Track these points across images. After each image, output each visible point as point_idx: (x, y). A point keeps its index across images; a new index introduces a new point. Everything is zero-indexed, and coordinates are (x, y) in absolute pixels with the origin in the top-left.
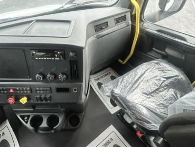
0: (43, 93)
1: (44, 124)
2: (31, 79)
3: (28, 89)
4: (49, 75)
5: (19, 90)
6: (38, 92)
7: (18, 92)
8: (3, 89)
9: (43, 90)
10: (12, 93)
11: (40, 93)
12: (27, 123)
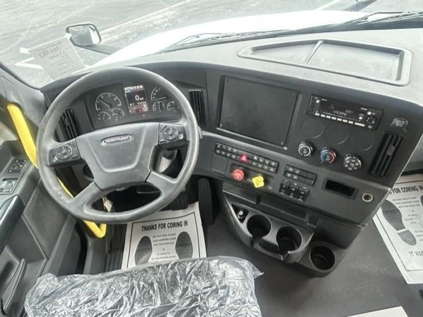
0: (298, 180)
1: (271, 237)
2: (285, 148)
3: (273, 164)
4: (324, 152)
5: (258, 161)
6: (289, 175)
7: (254, 164)
8: (232, 150)
9: (299, 175)
10: (243, 162)
11: (291, 178)
12: (242, 221)
